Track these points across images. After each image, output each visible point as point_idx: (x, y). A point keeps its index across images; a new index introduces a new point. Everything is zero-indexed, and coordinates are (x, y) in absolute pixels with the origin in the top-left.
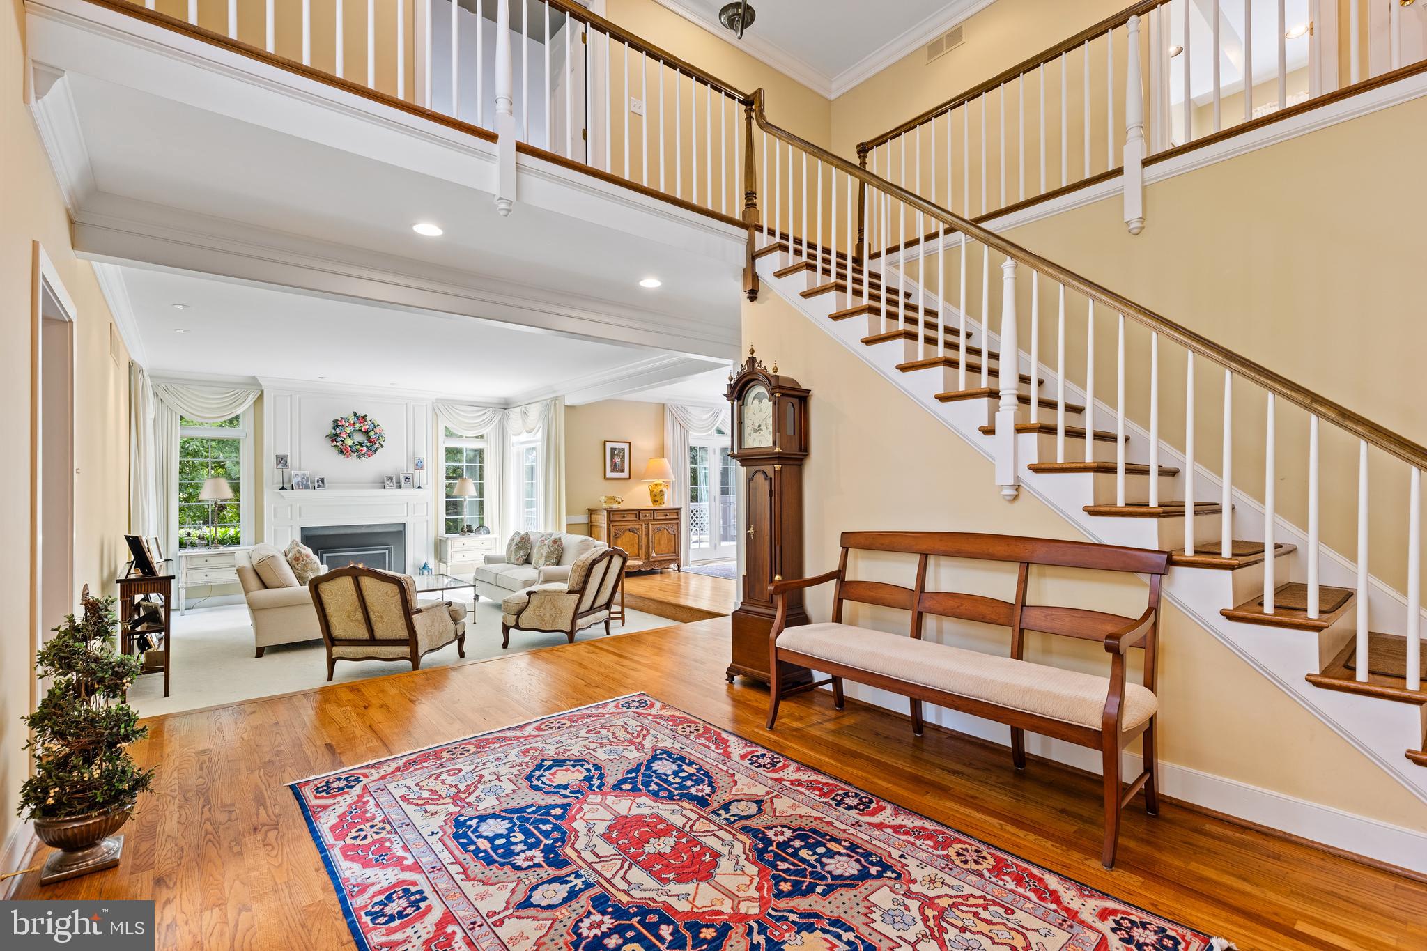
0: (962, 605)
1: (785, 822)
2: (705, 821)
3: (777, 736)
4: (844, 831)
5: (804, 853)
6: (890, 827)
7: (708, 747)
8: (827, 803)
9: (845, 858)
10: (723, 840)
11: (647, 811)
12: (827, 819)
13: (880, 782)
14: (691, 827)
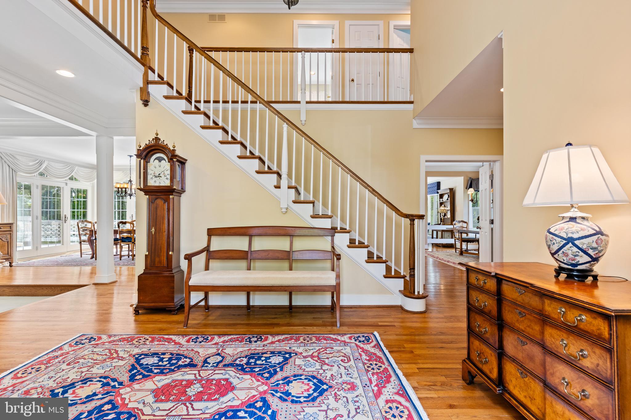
0: (269, 254)
1: (239, 356)
2: (202, 371)
3: (192, 329)
4: (263, 349)
5: (258, 362)
6: (277, 341)
7: (164, 344)
8: (246, 344)
9: (274, 357)
10: (222, 374)
11: (169, 381)
12: (253, 348)
13: (255, 330)
14: (200, 376)
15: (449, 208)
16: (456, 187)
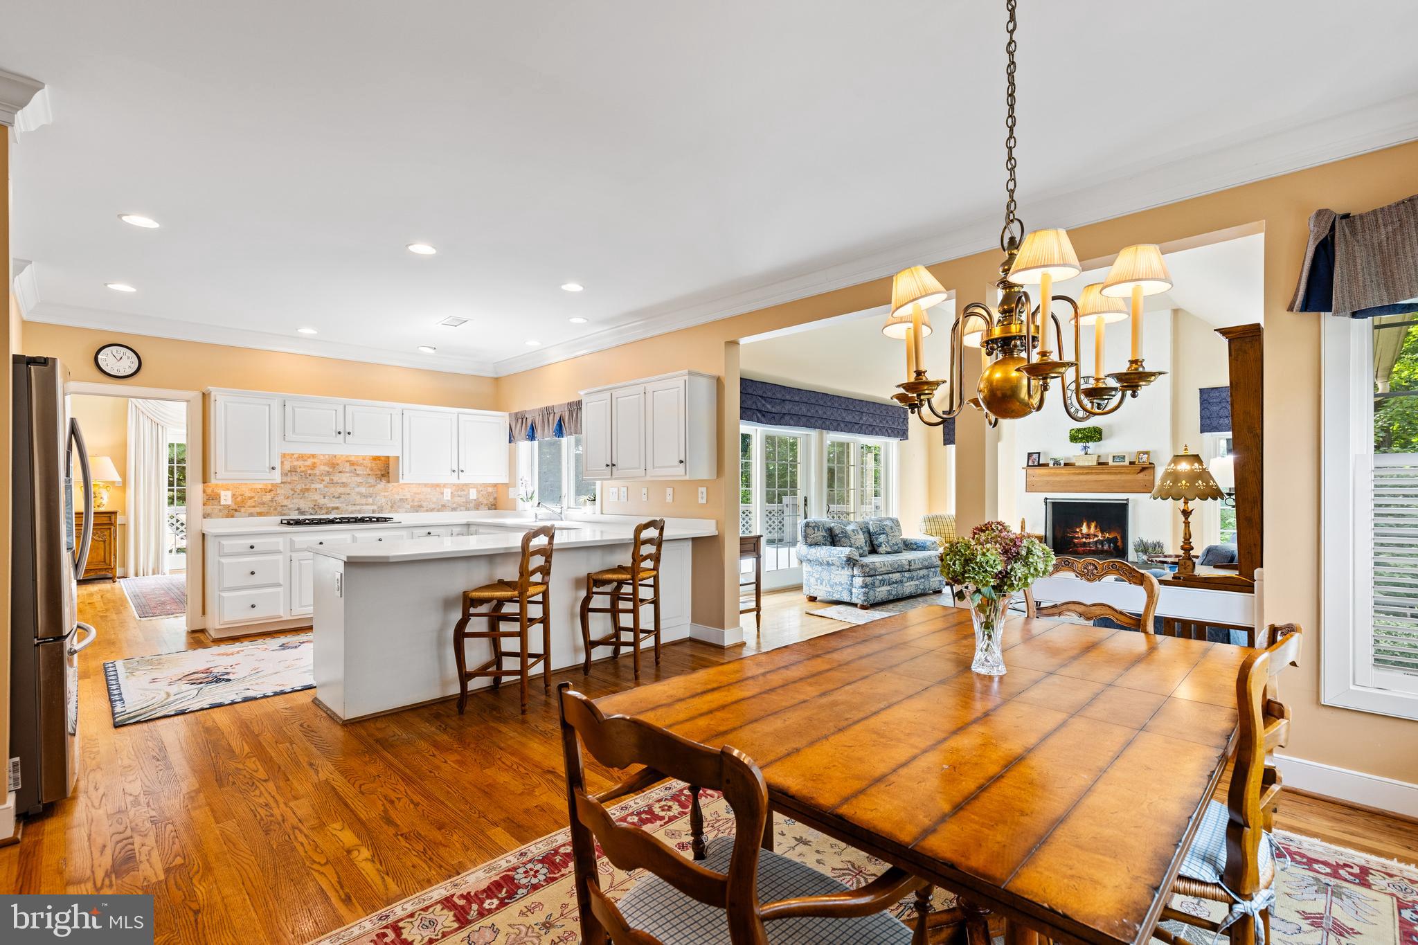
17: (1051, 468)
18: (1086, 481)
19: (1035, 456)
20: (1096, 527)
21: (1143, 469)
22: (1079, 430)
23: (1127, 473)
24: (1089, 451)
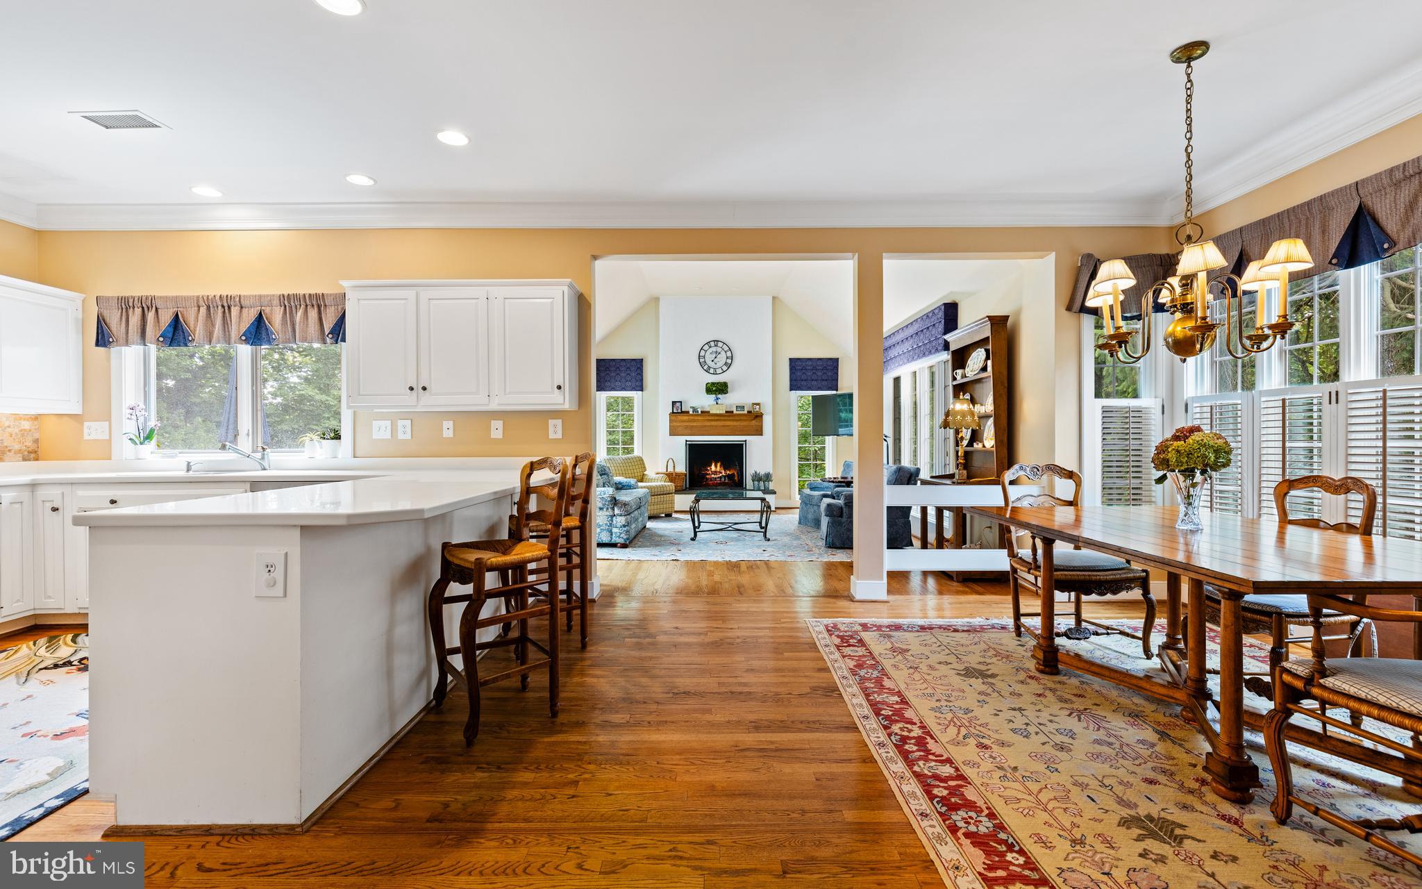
15: (988, 406)
16: (1018, 313)
17: (692, 415)
18: (716, 426)
19: (678, 404)
20: (721, 466)
21: (757, 416)
22: (713, 384)
23: (745, 420)
24: (719, 401)
